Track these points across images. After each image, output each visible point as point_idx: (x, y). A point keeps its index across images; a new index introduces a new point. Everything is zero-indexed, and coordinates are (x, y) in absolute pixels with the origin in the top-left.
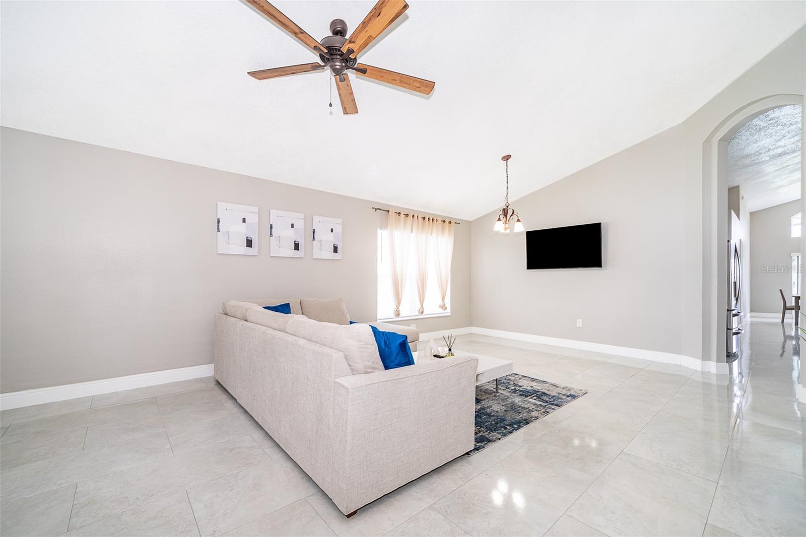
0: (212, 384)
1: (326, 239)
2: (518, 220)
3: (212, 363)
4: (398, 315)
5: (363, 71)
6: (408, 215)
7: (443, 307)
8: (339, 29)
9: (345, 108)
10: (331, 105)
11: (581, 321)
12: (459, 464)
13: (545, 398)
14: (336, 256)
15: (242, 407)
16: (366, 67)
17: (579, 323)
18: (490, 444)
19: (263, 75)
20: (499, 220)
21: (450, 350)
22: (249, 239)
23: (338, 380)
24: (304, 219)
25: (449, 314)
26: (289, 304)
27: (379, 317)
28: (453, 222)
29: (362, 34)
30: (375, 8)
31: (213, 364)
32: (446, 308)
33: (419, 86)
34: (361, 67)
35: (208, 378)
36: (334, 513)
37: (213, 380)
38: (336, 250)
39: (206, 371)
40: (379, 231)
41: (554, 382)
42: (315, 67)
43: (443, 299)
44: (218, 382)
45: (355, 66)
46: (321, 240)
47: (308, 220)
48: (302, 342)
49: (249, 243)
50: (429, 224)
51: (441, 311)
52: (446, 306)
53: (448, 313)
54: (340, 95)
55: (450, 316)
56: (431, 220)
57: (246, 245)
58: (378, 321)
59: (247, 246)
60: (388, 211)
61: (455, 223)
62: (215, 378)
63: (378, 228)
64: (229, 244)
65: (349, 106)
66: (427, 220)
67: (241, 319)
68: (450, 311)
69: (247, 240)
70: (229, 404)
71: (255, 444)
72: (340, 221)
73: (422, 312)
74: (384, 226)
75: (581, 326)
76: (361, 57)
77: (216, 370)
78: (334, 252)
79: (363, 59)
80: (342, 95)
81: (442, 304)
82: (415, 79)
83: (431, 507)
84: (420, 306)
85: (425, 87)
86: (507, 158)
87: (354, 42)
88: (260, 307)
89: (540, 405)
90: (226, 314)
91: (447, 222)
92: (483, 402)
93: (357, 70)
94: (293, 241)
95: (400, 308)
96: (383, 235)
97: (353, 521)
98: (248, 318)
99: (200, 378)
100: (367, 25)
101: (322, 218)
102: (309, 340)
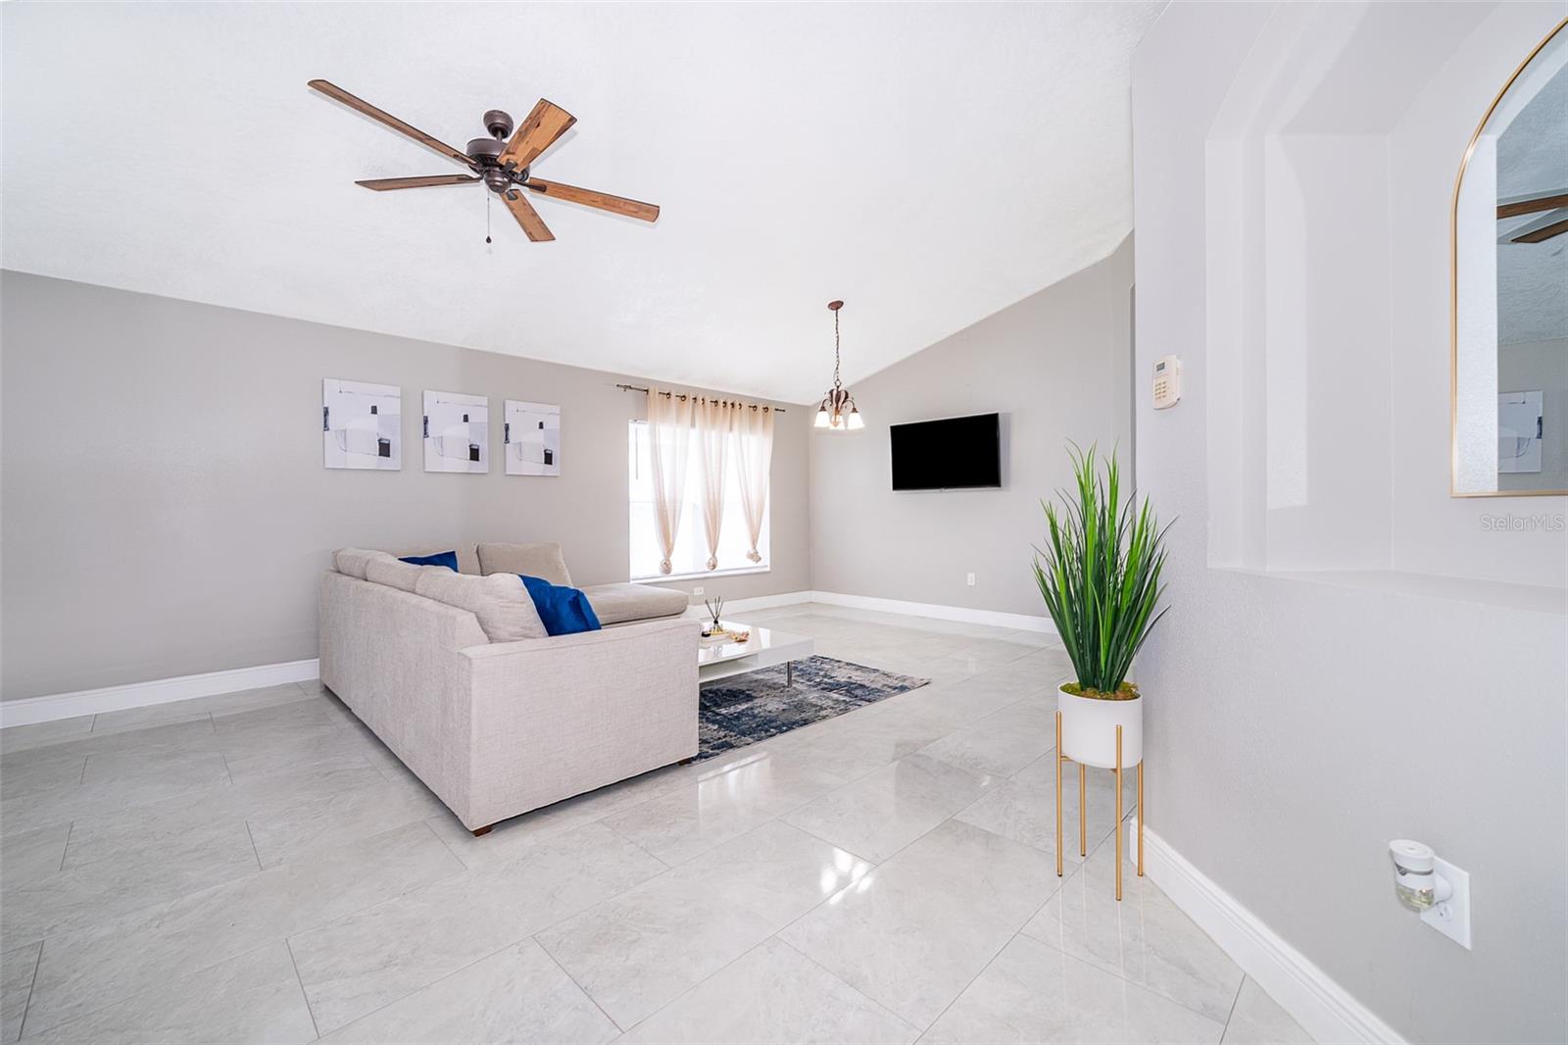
0: (316, 693)
1: (529, 439)
2: (854, 410)
3: (316, 657)
4: (667, 568)
5: (540, 187)
6: (684, 396)
7: (755, 557)
8: (498, 125)
9: (530, 233)
10: (489, 240)
11: (973, 575)
12: (670, 774)
13: (859, 692)
14: (549, 470)
15: (359, 720)
16: (545, 183)
17: (971, 579)
18: (731, 750)
19: (381, 186)
20: (823, 409)
21: (716, 622)
22: (383, 442)
23: (464, 651)
24: (488, 407)
25: (768, 569)
26: (454, 552)
27: (633, 574)
28: (772, 408)
29: (522, 145)
30: (530, 117)
31: (318, 660)
32: (760, 559)
33: (635, 210)
34: (536, 183)
35: (310, 683)
36: (460, 833)
37: (318, 685)
38: (548, 459)
39: (305, 671)
40: (632, 427)
41: (887, 670)
42: (463, 179)
43: (754, 542)
44: (327, 688)
45: (527, 181)
46: (520, 443)
47: (497, 408)
48: (428, 603)
49: (384, 449)
50: (725, 413)
51: (751, 563)
52: (760, 554)
53: (766, 566)
54: (515, 216)
55: (769, 572)
56: (729, 406)
57: (378, 453)
58: (632, 582)
59: (380, 455)
60: (647, 391)
61: (777, 410)
62: (321, 682)
63: (631, 420)
64: (345, 451)
65: (538, 231)
66: (723, 406)
67: (358, 578)
68: (768, 564)
69: (380, 444)
70: (340, 718)
71: (369, 765)
72: (557, 409)
73: (714, 566)
74: (642, 416)
75: (973, 584)
76: (536, 165)
77: (323, 668)
78: (546, 463)
79: (538, 171)
80: (518, 215)
81: (752, 552)
82: (627, 201)
83: (601, 822)
84: (711, 556)
85: (648, 212)
86: (836, 306)
87: (513, 153)
88: (393, 558)
89: (844, 701)
90: (339, 572)
91: (760, 409)
92: (756, 701)
93: (532, 187)
94: (468, 445)
95: (671, 558)
96: (639, 434)
97: (482, 841)
98: (368, 575)
99: (296, 683)
100: (526, 135)
101: (522, 405)
102: (440, 601)
